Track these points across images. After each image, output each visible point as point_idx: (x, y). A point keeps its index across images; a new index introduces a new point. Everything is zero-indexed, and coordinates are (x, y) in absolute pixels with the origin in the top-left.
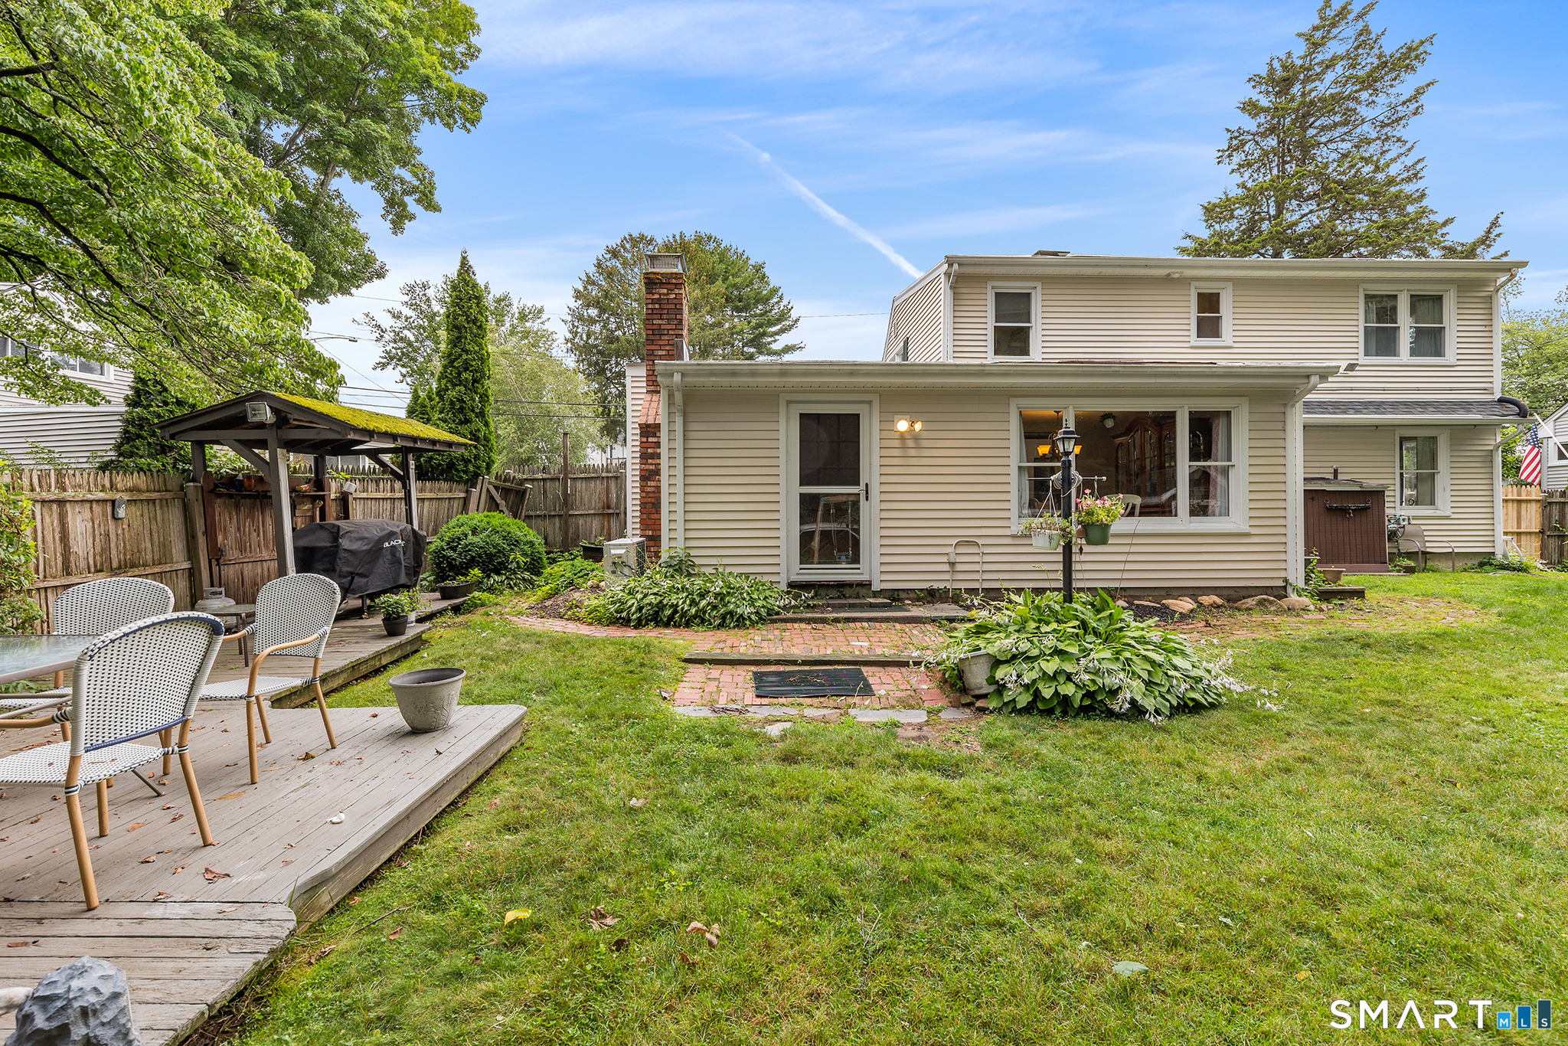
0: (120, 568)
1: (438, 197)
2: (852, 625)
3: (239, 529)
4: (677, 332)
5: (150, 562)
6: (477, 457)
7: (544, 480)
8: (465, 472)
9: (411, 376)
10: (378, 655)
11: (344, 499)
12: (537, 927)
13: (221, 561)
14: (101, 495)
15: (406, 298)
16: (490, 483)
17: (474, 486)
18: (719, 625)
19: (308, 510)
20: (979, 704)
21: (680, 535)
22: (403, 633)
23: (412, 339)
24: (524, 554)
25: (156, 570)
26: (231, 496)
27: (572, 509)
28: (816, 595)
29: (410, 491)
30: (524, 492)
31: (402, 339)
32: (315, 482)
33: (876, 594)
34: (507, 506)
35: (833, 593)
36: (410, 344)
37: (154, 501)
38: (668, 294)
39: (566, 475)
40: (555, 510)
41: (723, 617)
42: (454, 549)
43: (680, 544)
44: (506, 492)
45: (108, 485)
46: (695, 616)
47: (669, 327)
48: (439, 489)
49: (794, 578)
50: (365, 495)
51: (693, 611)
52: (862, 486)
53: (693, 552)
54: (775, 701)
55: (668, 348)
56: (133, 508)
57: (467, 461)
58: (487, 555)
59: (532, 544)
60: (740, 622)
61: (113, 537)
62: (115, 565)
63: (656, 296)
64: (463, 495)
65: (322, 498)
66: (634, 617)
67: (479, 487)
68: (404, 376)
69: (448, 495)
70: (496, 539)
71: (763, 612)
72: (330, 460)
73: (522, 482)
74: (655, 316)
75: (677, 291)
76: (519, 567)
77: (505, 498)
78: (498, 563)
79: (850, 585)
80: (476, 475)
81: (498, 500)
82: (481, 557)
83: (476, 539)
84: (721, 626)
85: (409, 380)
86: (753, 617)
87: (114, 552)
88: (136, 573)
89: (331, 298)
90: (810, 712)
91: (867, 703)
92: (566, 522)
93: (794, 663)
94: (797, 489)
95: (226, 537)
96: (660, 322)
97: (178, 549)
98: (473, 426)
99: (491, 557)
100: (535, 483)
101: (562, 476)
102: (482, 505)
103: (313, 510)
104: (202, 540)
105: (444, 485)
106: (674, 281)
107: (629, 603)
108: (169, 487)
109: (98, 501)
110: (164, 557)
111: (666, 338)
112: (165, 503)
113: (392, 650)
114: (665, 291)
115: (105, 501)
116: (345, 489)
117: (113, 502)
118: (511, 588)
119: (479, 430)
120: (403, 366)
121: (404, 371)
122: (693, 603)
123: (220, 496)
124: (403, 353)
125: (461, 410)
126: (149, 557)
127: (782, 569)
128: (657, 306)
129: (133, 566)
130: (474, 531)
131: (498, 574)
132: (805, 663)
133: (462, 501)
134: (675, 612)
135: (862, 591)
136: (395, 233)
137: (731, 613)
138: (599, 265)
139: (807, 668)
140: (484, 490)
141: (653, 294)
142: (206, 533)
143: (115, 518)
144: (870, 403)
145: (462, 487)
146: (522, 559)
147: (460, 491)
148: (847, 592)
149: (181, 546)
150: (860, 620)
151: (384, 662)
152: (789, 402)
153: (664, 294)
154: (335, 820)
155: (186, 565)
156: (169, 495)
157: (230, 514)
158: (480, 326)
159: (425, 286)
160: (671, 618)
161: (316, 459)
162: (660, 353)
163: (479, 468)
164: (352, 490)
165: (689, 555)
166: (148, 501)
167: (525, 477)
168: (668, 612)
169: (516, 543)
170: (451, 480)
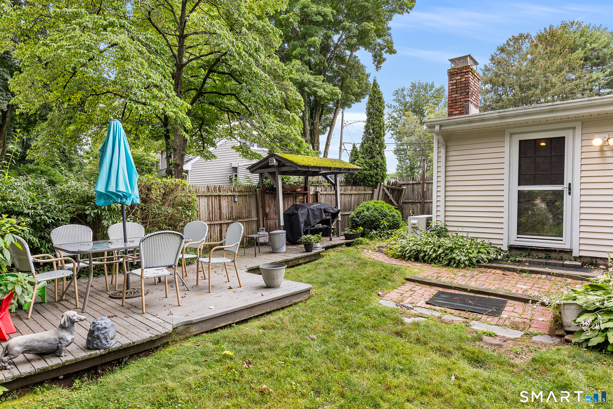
0: (236, 219)
1: (395, 47)
2: (533, 275)
3: (275, 206)
4: (466, 99)
5: (245, 217)
6: (377, 174)
7: (413, 184)
8: (371, 181)
9: (396, 134)
10: (296, 259)
11: (316, 194)
12: (231, 359)
13: (268, 218)
14: (230, 193)
15: (395, 97)
16: (384, 186)
17: (376, 188)
18: (446, 265)
19: (301, 199)
20: (567, 337)
21: (442, 214)
22: (311, 251)
23: (396, 116)
24: (388, 221)
25: (246, 220)
26: (272, 194)
27: (427, 199)
28: (529, 255)
29: (337, 190)
30: (402, 190)
31: (392, 117)
32: (304, 187)
33: (576, 259)
34: (393, 197)
35: (543, 255)
36: (395, 119)
37: (246, 195)
38: (461, 79)
39: (424, 181)
40: (418, 200)
41: (450, 260)
42: (358, 217)
43: (442, 218)
44: (392, 191)
45: (233, 190)
46: (436, 258)
47: (461, 97)
48: (359, 190)
49: (513, 243)
50: (325, 193)
51: (434, 255)
52: (566, 185)
53: (448, 224)
54: (433, 307)
55: (460, 109)
56: (240, 198)
57: (372, 176)
58: (371, 221)
59: (393, 216)
60: (458, 264)
61: (234, 208)
62: (234, 217)
63: (454, 81)
64: (370, 192)
65: (307, 194)
66: (407, 255)
67: (378, 188)
68: (392, 135)
69: (364, 192)
70: (376, 213)
71: (474, 261)
72: (310, 178)
73: (401, 185)
74: (454, 93)
75: (466, 76)
76: (385, 227)
77: (392, 193)
78: (376, 225)
79: (554, 251)
80: (377, 183)
81: (389, 194)
82: (368, 222)
83: (367, 213)
84: (448, 265)
85: (394, 136)
86: (467, 263)
87: (234, 213)
88: (240, 221)
89: (353, 105)
90: (447, 317)
91: (488, 320)
92: (423, 206)
93: (465, 290)
94: (516, 188)
95: (270, 209)
96: (456, 95)
97: (254, 213)
98: (375, 160)
99: (373, 222)
100: (409, 186)
101: (422, 182)
102: (380, 197)
103: (304, 199)
104: (261, 210)
105: (362, 188)
106: (465, 71)
107: (407, 248)
108: (252, 190)
109: (230, 195)
110: (249, 216)
111: (459, 103)
112: (250, 196)
113: (305, 257)
114: (459, 77)
115: (232, 195)
116: (317, 190)
117: (234, 195)
118: (381, 237)
119: (378, 161)
120: (392, 130)
121: (392, 132)
122: (435, 251)
123: (268, 193)
124: (392, 124)
125: (371, 152)
126: (244, 215)
127: (505, 237)
128: (455, 87)
129: (240, 218)
130: (368, 210)
131: (376, 230)
132: (471, 291)
133: (370, 195)
134: (425, 255)
135: (565, 256)
136: (377, 70)
137: (454, 258)
138: (492, 59)
139: (472, 294)
140: (381, 190)
141: (452, 80)
142: (262, 207)
143: (235, 202)
144: (574, 128)
145: (370, 188)
146: (386, 223)
147: (370, 190)
148: (553, 255)
149: (255, 212)
150: (542, 273)
151: (301, 262)
152: (511, 134)
153: (459, 79)
154: (210, 308)
155: (256, 219)
156: (251, 193)
157: (272, 200)
158: (381, 111)
159: (403, 90)
160: (423, 257)
161: (305, 178)
162: (456, 112)
163: (377, 179)
164: (320, 190)
165: (446, 225)
166: (245, 195)
167: (404, 183)
168: (422, 255)
169: (385, 215)
170: (365, 185)
